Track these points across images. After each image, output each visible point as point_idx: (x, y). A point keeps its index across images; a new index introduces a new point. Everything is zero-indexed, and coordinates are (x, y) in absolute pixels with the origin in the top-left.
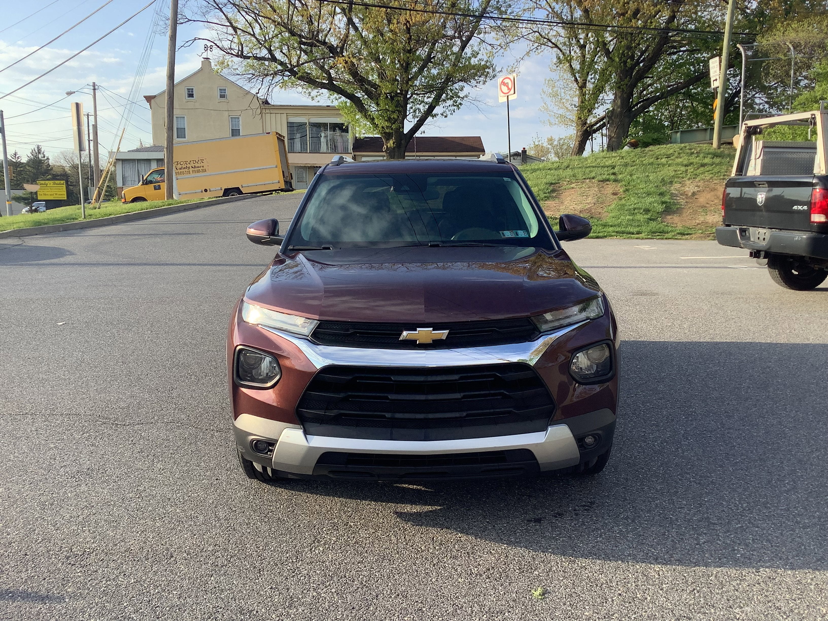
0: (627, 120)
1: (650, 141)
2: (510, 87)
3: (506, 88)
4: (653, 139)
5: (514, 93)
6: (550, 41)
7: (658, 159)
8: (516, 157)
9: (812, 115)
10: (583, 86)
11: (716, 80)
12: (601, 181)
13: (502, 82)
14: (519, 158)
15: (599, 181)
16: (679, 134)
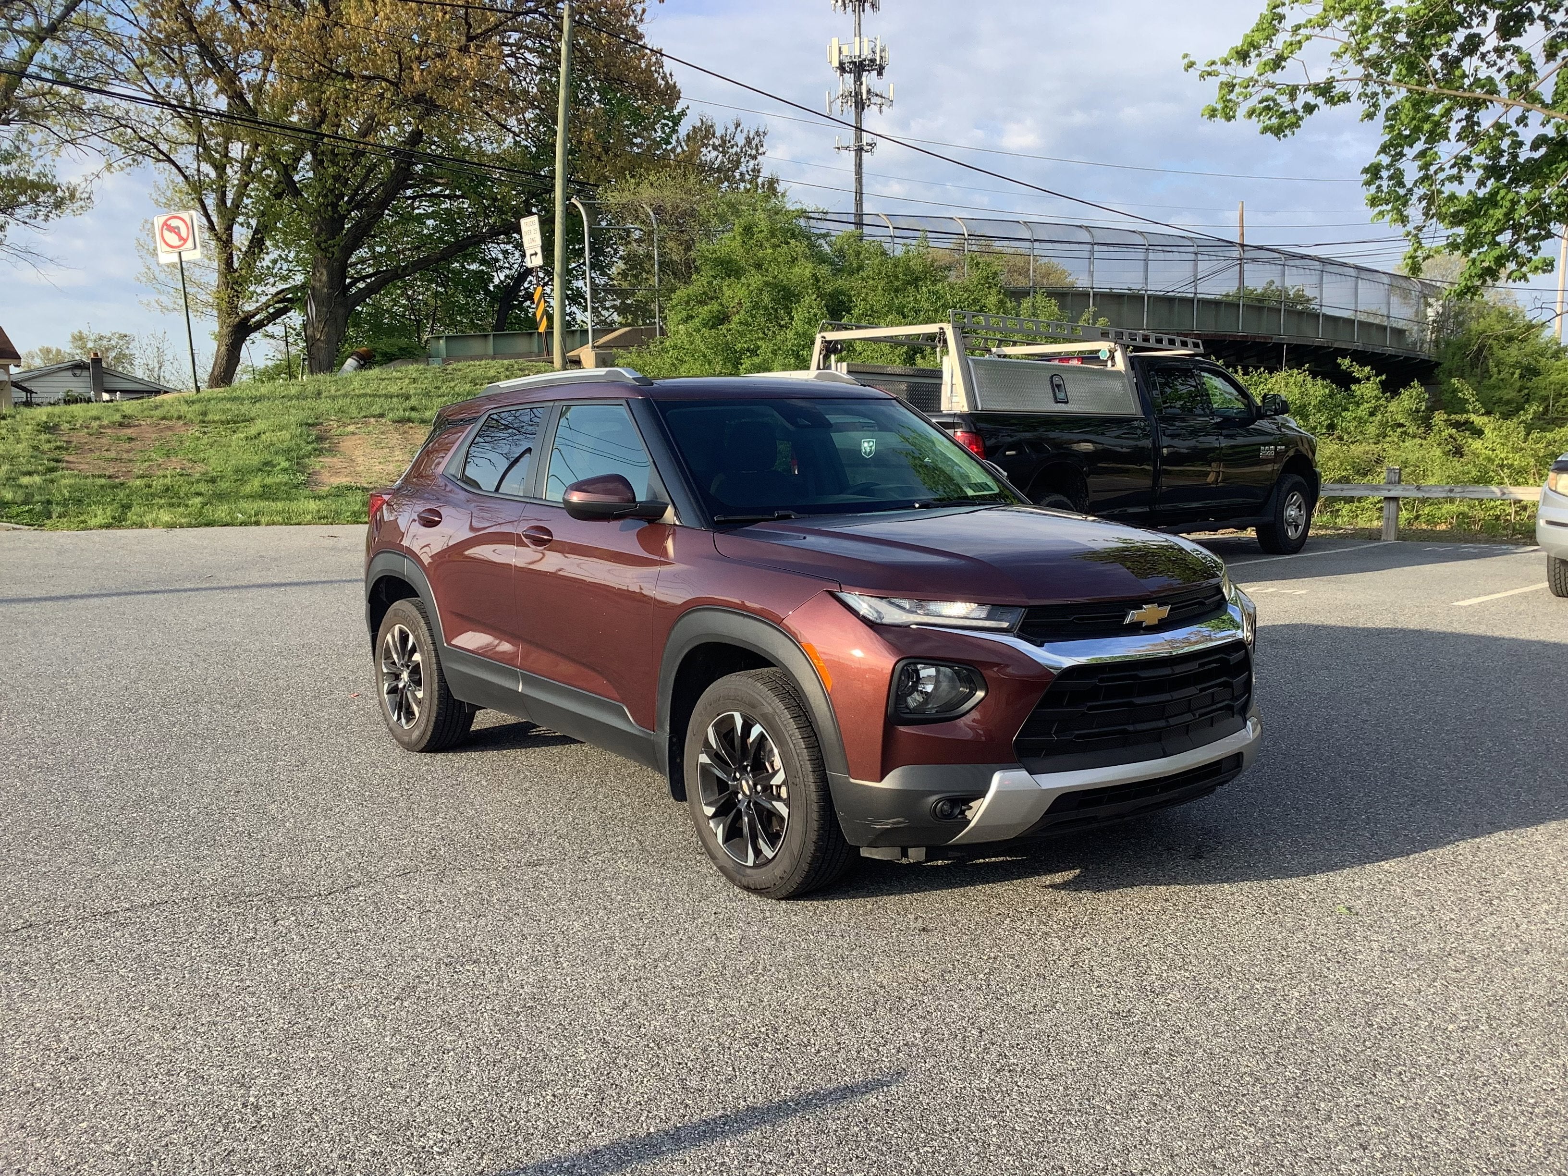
0: (341, 311)
1: (395, 350)
2: (184, 233)
3: (176, 237)
4: (401, 349)
5: (195, 248)
6: (156, 147)
7: (476, 385)
8: (78, 372)
9: (941, 328)
10: (226, 243)
11: (536, 254)
12: (399, 422)
13: (165, 224)
14: (85, 373)
15: (394, 422)
16: (442, 342)
